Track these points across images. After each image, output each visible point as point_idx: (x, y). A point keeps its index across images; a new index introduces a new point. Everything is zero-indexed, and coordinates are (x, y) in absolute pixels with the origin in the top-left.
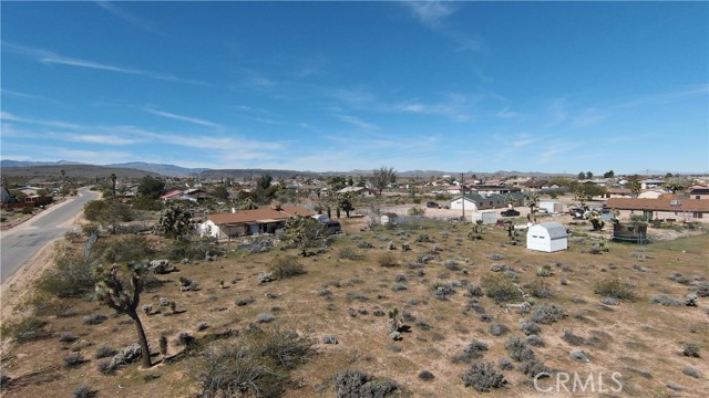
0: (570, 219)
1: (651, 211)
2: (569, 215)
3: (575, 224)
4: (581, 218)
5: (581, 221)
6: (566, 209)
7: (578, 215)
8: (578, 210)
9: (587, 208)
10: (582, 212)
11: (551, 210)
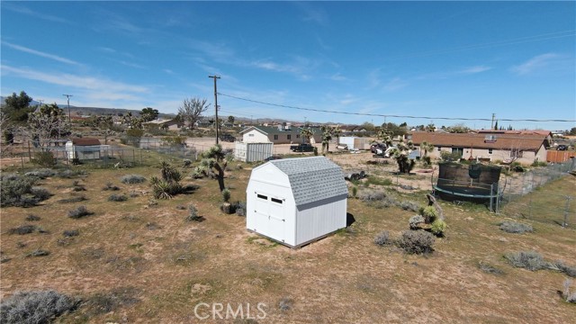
0: (370, 156)
1: (461, 149)
2: (370, 153)
3: (374, 163)
4: (382, 155)
5: (382, 160)
6: (367, 146)
7: (380, 151)
8: (380, 146)
9: (389, 144)
10: (384, 150)
11: (351, 147)
